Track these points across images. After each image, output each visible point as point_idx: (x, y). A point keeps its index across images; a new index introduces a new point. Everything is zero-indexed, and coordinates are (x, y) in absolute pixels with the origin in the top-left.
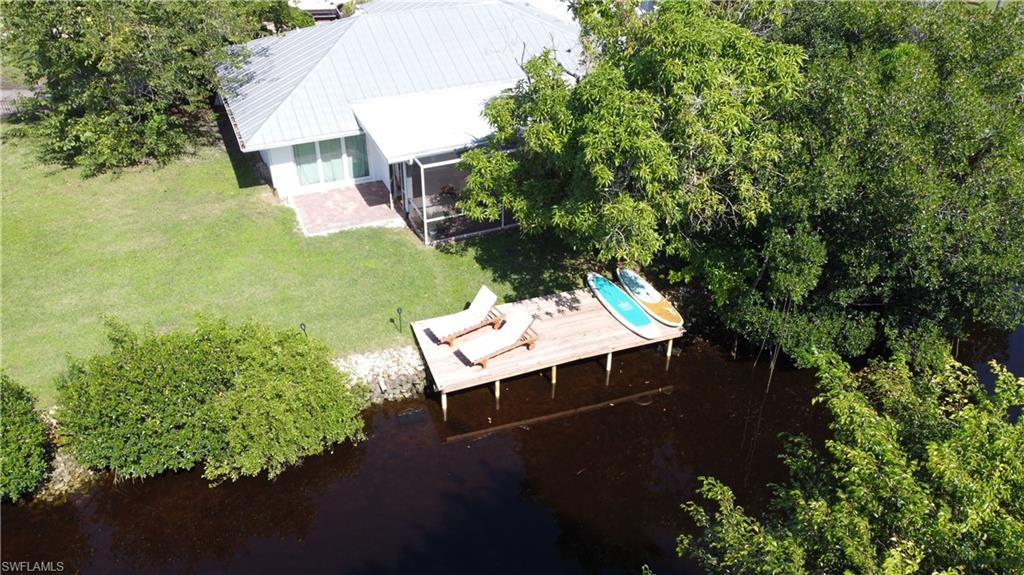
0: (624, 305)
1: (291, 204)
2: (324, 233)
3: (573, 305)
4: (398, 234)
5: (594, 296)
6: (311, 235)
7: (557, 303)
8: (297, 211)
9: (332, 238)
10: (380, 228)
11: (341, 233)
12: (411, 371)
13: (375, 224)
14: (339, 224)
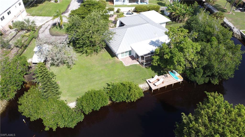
0: (174, 76)
1: (121, 60)
2: (128, 65)
3: (167, 76)
4: (138, 65)
5: (170, 75)
6: (126, 66)
7: (165, 76)
8: (122, 61)
9: (129, 66)
10: (136, 64)
11: (131, 65)
12: (147, 87)
13: (135, 63)
14: (130, 64)
